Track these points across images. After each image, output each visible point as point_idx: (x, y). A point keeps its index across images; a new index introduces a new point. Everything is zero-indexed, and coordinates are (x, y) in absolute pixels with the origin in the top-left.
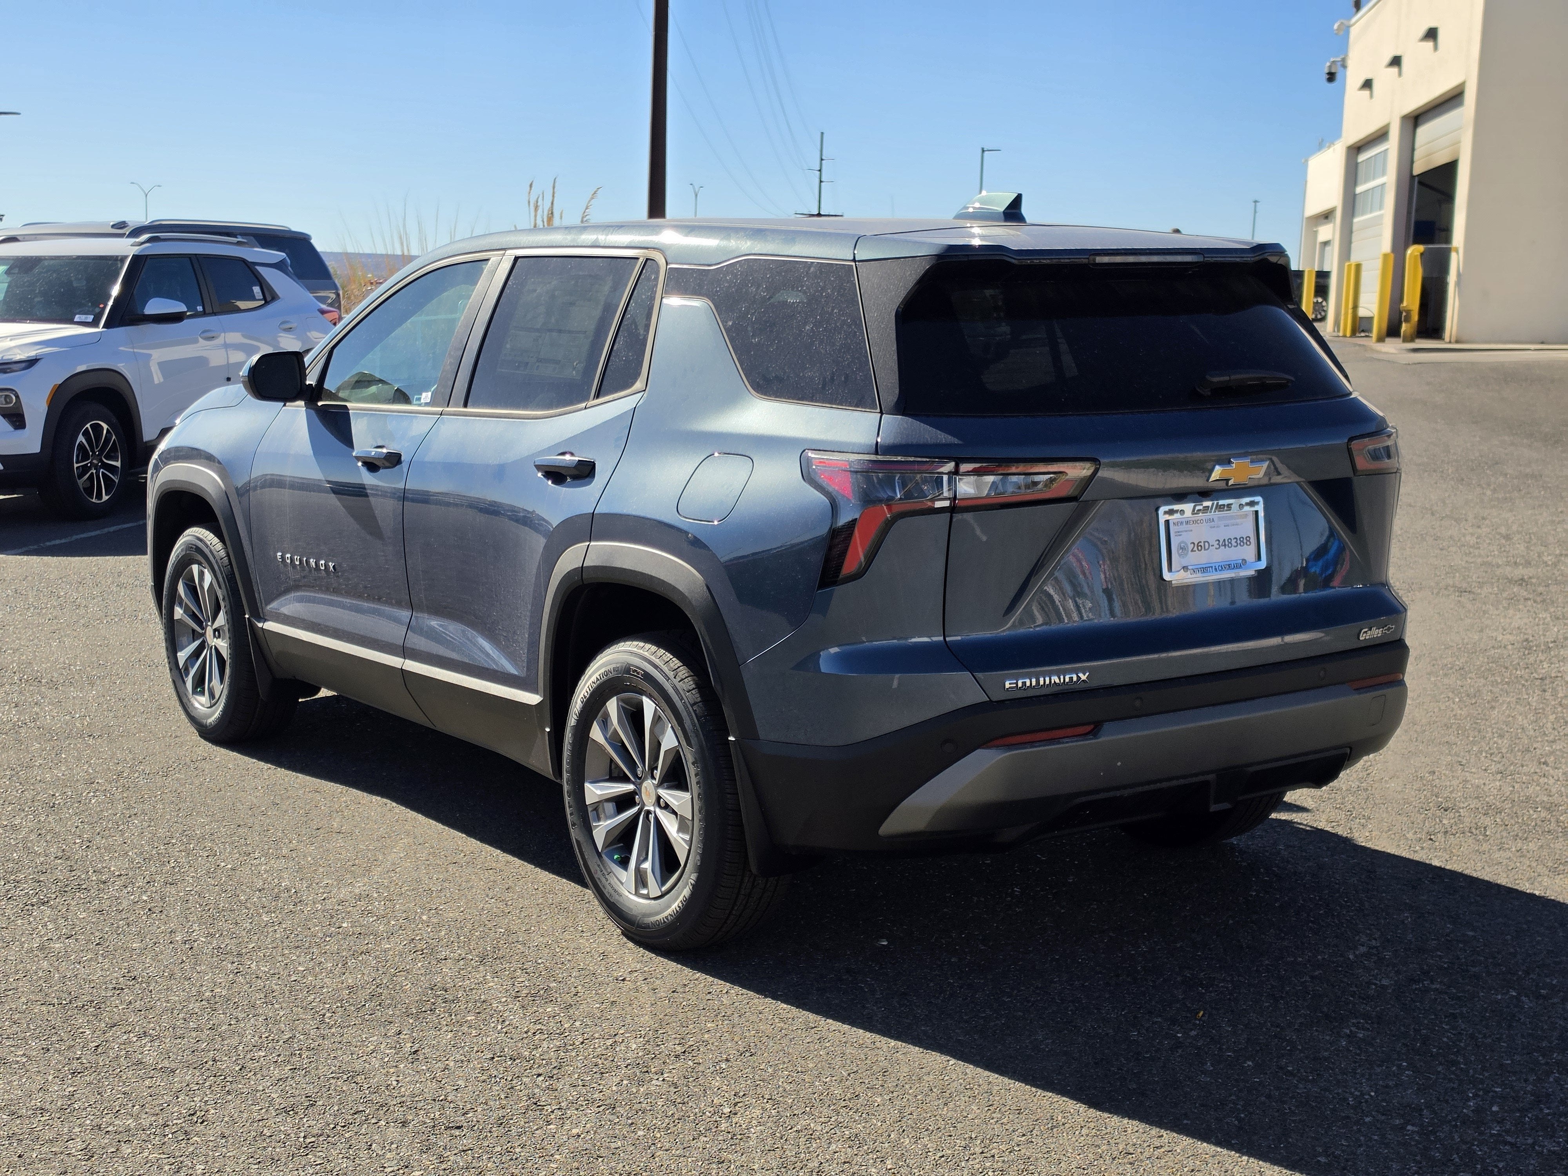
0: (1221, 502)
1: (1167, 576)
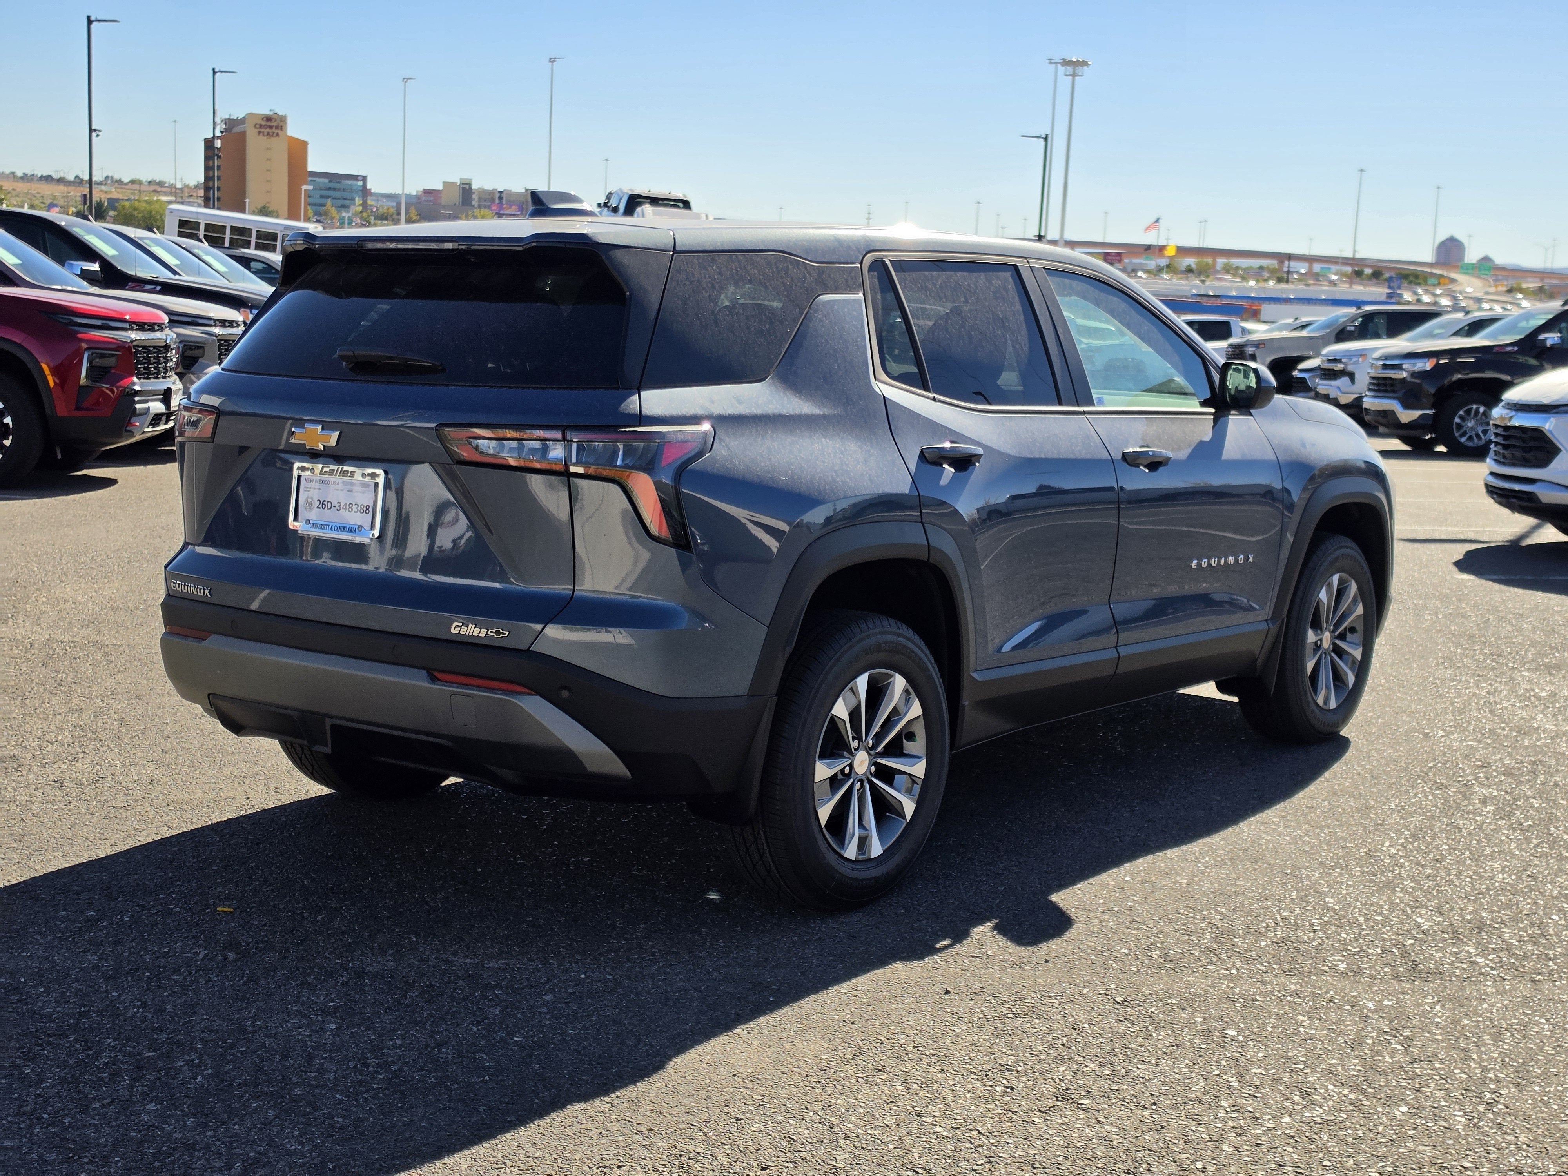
0: (346, 468)
1: (292, 524)
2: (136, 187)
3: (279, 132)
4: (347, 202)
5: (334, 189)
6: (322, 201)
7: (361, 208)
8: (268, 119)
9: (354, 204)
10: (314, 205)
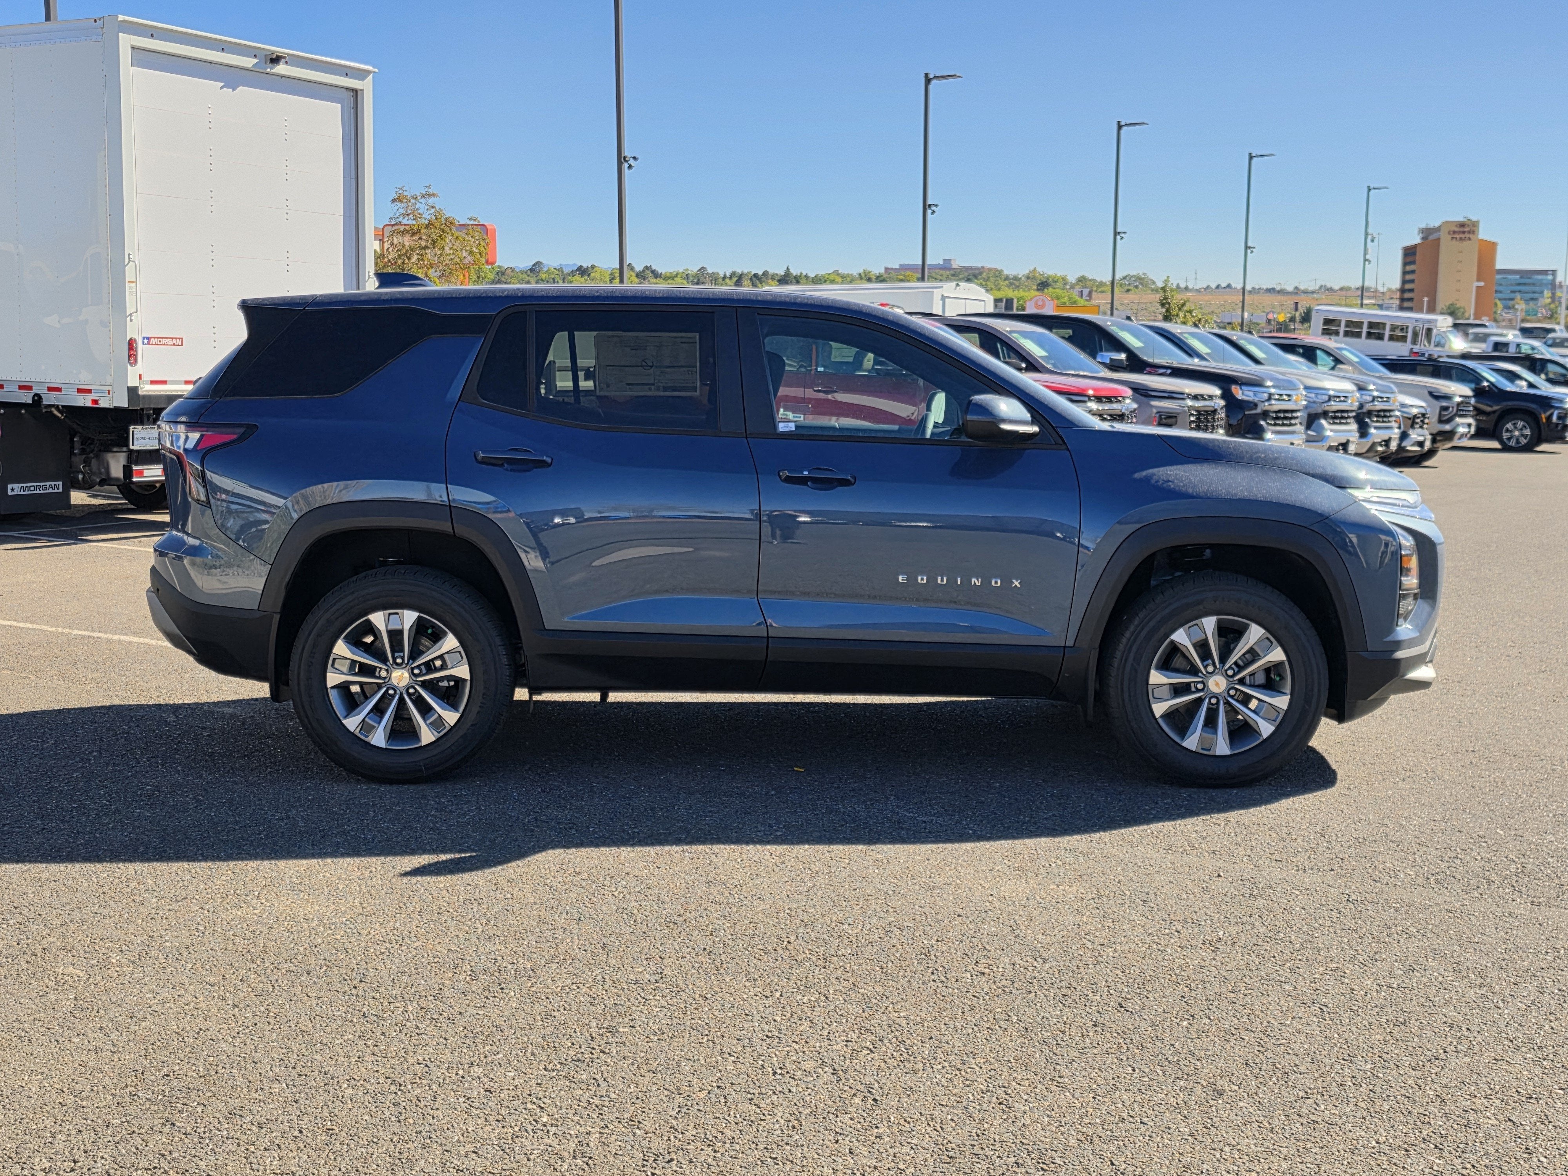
2: (1344, 293)
3: (1471, 236)
4: (1536, 295)
5: (1524, 284)
6: (1512, 296)
7: (1549, 300)
8: (1462, 225)
9: (1543, 297)
10: (1505, 299)
